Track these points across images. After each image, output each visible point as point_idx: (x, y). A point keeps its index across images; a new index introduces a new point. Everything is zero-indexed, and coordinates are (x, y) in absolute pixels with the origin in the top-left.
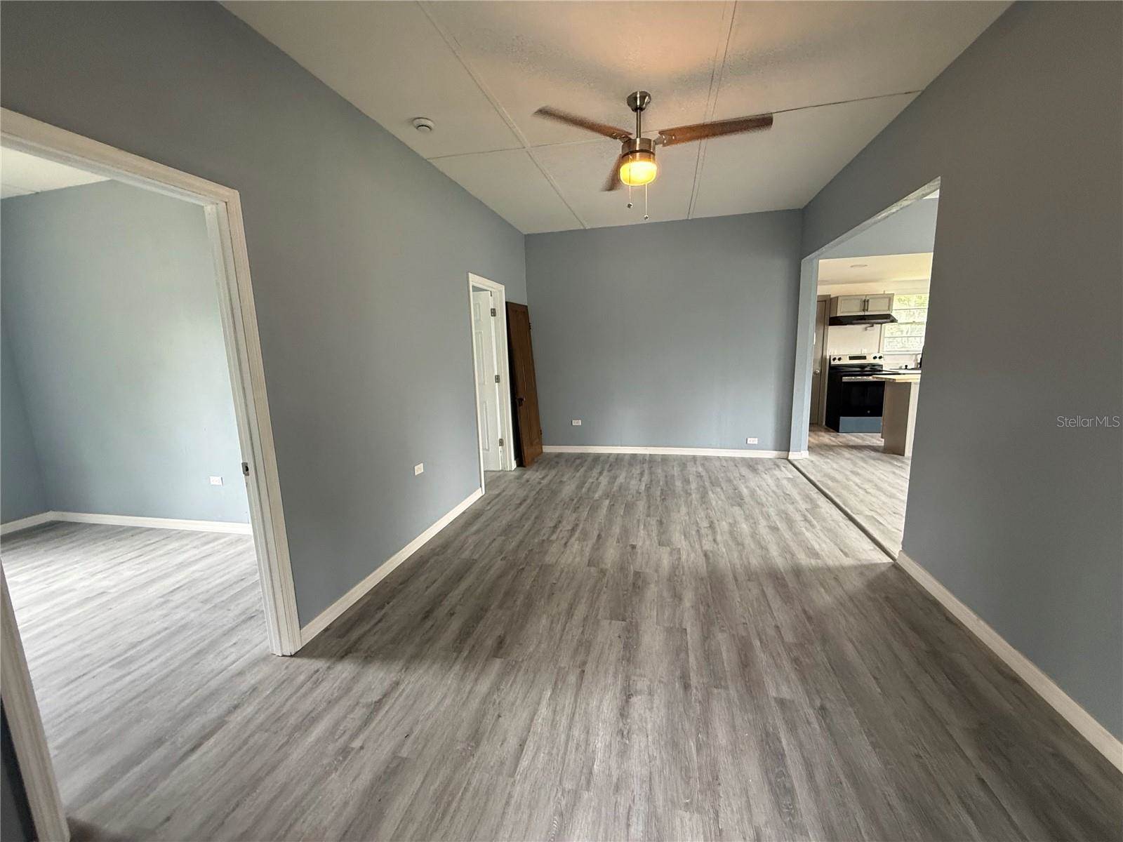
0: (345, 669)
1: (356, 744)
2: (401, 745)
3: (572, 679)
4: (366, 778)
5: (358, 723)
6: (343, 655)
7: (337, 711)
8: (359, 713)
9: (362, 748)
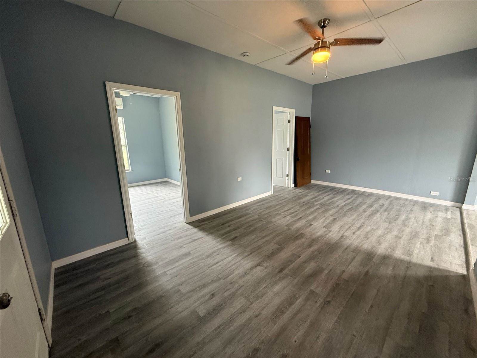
0: (195, 230)
1: (184, 246)
2: (192, 250)
3: (246, 254)
4: (181, 253)
5: (188, 242)
6: (196, 227)
7: (186, 238)
8: (190, 240)
9: (185, 247)
